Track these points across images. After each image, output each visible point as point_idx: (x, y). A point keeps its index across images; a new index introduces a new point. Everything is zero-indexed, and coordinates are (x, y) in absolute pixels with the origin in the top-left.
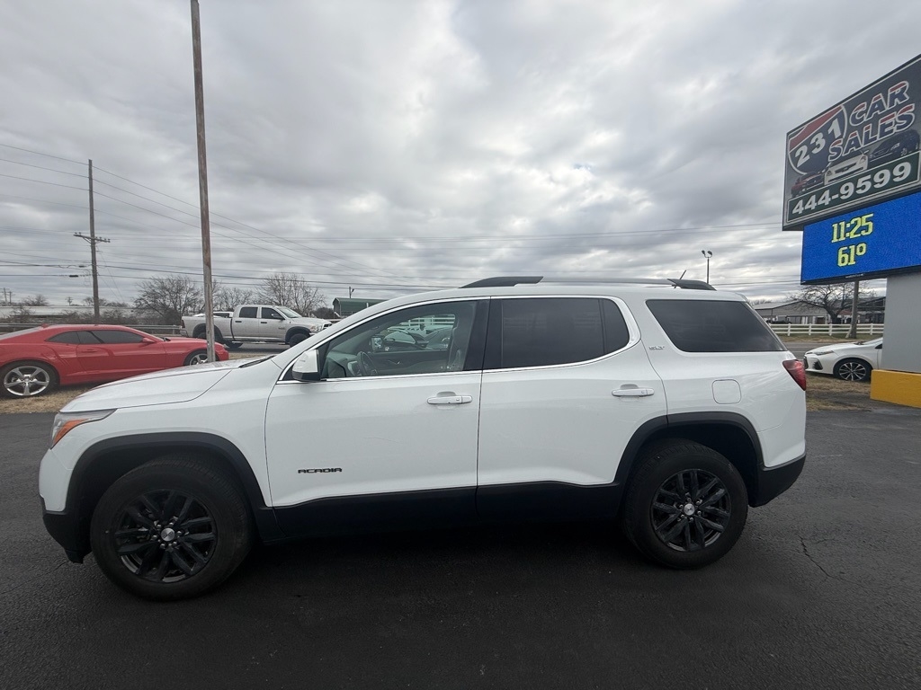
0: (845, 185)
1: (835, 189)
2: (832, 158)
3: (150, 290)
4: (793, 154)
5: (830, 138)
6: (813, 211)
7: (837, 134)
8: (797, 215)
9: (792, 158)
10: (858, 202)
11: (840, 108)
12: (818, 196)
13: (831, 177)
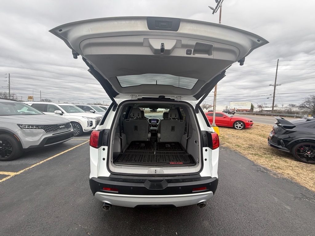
3: (307, 100)
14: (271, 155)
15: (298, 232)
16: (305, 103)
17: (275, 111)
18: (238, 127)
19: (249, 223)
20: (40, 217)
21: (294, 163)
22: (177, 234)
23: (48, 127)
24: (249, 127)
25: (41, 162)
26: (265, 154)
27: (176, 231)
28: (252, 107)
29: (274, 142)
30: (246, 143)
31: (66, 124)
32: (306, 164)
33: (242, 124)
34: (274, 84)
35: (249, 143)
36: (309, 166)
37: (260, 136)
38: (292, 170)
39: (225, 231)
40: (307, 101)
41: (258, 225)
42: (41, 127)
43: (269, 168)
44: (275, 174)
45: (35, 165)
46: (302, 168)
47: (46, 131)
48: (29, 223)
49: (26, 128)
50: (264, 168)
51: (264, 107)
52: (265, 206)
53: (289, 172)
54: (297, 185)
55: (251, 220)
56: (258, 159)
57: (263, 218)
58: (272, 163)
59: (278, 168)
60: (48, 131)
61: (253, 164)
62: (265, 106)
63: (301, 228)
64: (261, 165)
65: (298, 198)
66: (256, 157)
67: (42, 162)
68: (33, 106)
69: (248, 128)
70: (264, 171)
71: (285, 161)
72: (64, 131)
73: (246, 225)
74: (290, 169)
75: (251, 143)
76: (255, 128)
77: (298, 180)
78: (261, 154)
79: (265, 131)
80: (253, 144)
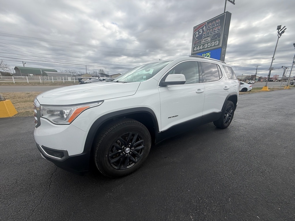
0: (205, 45)
1: (203, 45)
2: (203, 36)
4: (195, 33)
5: (203, 31)
6: (196, 51)
7: (205, 30)
8: (195, 51)
9: (194, 35)
10: (208, 49)
11: (206, 23)
12: (200, 46)
13: (203, 41)
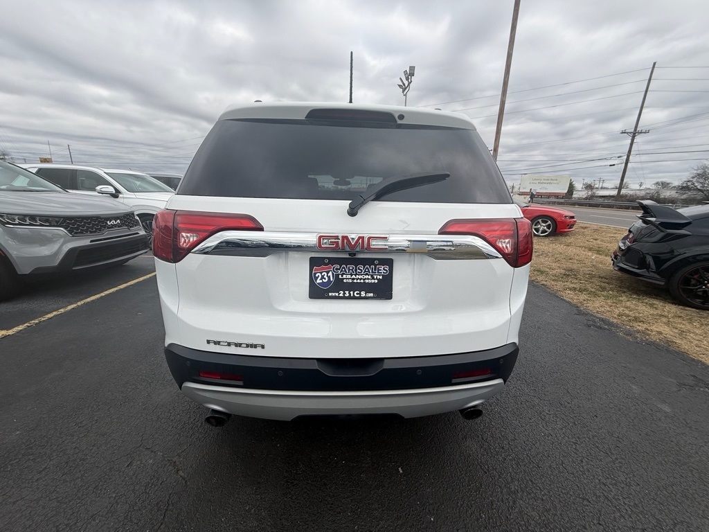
3: (700, 172)
14: (618, 292)
15: (693, 463)
16: (694, 180)
17: (622, 196)
18: (540, 232)
19: (575, 443)
20: (60, 434)
21: (671, 309)
22: (401, 471)
23: (77, 221)
24: (565, 232)
25: (70, 308)
26: (604, 289)
27: (398, 464)
28: (571, 188)
29: (628, 261)
30: (559, 265)
31: (124, 217)
32: (698, 311)
33: (549, 222)
34: (632, 130)
35: (564, 266)
36: (705, 315)
37: (590, 249)
38: (668, 324)
39: (518, 464)
40: (699, 175)
41: (597, 447)
42: (57, 222)
43: (615, 321)
44: (629, 333)
45: (55, 313)
46: (690, 319)
47: (70, 232)
48: (31, 448)
49: (17, 221)
50: (602, 320)
51: (597, 188)
52: (612, 405)
53: (661, 329)
54: (683, 357)
55: (579, 438)
56: (588, 300)
57: (609, 432)
58: (622, 308)
59: (636, 319)
60: (76, 233)
61: (578, 311)
62: (600, 186)
63: (700, 453)
64: (595, 314)
65: (685, 385)
66: (583, 297)
67: (73, 306)
68: (41, 173)
69: (563, 234)
70: (603, 327)
71: (652, 305)
72: (120, 232)
73: (567, 448)
74: (661, 322)
75: (569, 265)
76: (578, 233)
77: (684, 345)
78: (593, 290)
79: (602, 241)
80: (575, 267)
